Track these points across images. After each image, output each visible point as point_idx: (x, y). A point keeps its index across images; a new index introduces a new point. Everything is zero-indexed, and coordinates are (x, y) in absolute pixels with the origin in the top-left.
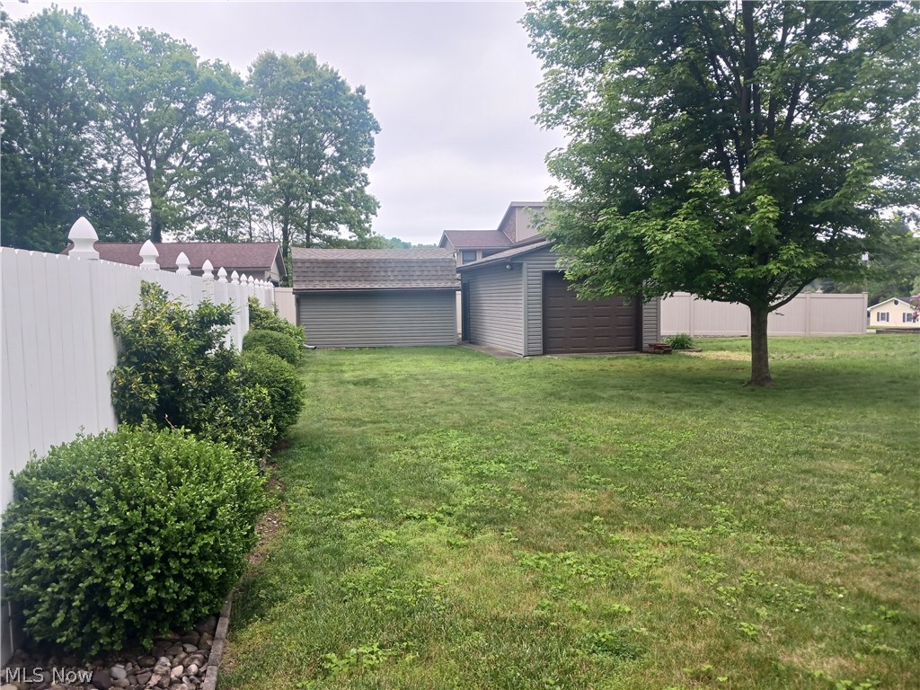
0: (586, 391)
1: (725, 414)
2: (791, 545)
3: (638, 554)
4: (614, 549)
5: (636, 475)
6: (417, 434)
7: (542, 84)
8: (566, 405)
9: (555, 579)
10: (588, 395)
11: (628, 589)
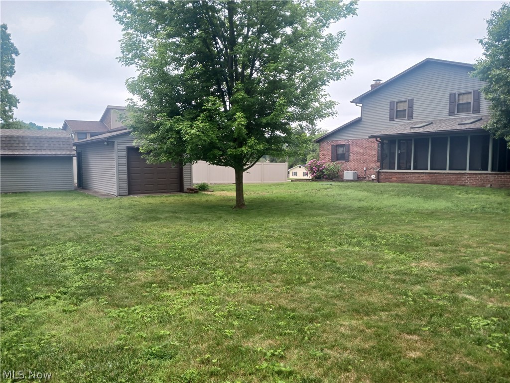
0: (152, 215)
1: (223, 223)
2: (250, 287)
3: (175, 302)
4: (163, 300)
5: (177, 259)
6: (45, 246)
7: (122, 40)
8: (140, 224)
9: (128, 322)
10: (153, 217)
11: (169, 322)
